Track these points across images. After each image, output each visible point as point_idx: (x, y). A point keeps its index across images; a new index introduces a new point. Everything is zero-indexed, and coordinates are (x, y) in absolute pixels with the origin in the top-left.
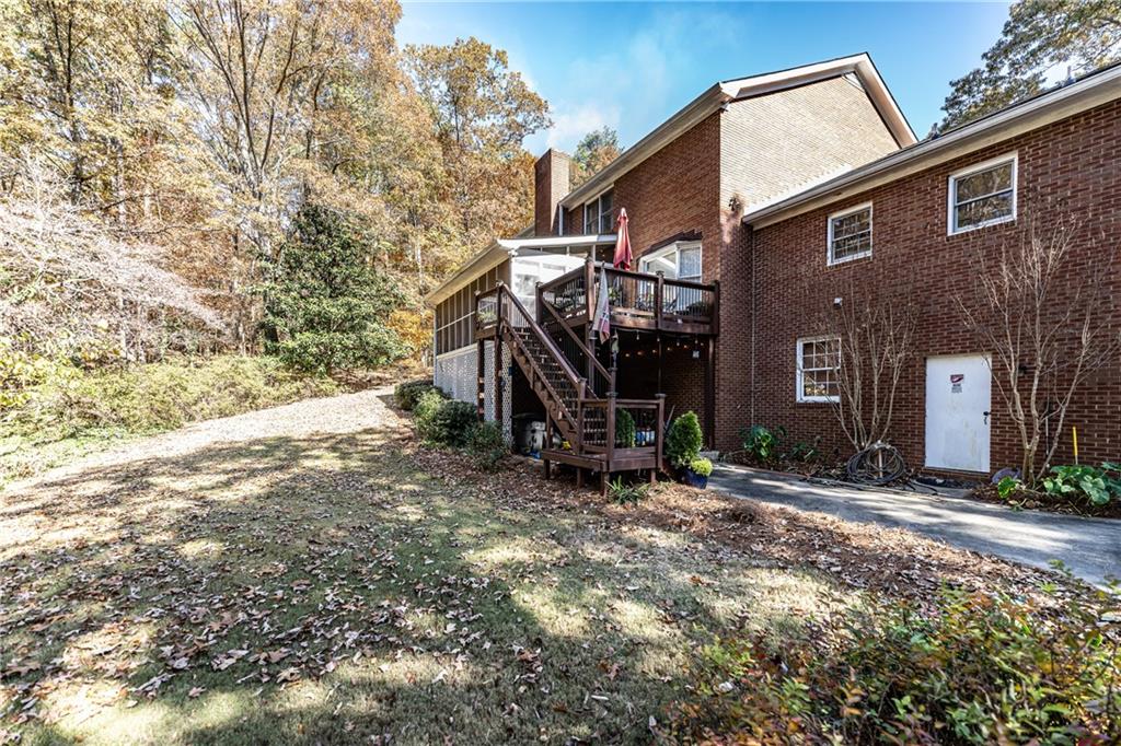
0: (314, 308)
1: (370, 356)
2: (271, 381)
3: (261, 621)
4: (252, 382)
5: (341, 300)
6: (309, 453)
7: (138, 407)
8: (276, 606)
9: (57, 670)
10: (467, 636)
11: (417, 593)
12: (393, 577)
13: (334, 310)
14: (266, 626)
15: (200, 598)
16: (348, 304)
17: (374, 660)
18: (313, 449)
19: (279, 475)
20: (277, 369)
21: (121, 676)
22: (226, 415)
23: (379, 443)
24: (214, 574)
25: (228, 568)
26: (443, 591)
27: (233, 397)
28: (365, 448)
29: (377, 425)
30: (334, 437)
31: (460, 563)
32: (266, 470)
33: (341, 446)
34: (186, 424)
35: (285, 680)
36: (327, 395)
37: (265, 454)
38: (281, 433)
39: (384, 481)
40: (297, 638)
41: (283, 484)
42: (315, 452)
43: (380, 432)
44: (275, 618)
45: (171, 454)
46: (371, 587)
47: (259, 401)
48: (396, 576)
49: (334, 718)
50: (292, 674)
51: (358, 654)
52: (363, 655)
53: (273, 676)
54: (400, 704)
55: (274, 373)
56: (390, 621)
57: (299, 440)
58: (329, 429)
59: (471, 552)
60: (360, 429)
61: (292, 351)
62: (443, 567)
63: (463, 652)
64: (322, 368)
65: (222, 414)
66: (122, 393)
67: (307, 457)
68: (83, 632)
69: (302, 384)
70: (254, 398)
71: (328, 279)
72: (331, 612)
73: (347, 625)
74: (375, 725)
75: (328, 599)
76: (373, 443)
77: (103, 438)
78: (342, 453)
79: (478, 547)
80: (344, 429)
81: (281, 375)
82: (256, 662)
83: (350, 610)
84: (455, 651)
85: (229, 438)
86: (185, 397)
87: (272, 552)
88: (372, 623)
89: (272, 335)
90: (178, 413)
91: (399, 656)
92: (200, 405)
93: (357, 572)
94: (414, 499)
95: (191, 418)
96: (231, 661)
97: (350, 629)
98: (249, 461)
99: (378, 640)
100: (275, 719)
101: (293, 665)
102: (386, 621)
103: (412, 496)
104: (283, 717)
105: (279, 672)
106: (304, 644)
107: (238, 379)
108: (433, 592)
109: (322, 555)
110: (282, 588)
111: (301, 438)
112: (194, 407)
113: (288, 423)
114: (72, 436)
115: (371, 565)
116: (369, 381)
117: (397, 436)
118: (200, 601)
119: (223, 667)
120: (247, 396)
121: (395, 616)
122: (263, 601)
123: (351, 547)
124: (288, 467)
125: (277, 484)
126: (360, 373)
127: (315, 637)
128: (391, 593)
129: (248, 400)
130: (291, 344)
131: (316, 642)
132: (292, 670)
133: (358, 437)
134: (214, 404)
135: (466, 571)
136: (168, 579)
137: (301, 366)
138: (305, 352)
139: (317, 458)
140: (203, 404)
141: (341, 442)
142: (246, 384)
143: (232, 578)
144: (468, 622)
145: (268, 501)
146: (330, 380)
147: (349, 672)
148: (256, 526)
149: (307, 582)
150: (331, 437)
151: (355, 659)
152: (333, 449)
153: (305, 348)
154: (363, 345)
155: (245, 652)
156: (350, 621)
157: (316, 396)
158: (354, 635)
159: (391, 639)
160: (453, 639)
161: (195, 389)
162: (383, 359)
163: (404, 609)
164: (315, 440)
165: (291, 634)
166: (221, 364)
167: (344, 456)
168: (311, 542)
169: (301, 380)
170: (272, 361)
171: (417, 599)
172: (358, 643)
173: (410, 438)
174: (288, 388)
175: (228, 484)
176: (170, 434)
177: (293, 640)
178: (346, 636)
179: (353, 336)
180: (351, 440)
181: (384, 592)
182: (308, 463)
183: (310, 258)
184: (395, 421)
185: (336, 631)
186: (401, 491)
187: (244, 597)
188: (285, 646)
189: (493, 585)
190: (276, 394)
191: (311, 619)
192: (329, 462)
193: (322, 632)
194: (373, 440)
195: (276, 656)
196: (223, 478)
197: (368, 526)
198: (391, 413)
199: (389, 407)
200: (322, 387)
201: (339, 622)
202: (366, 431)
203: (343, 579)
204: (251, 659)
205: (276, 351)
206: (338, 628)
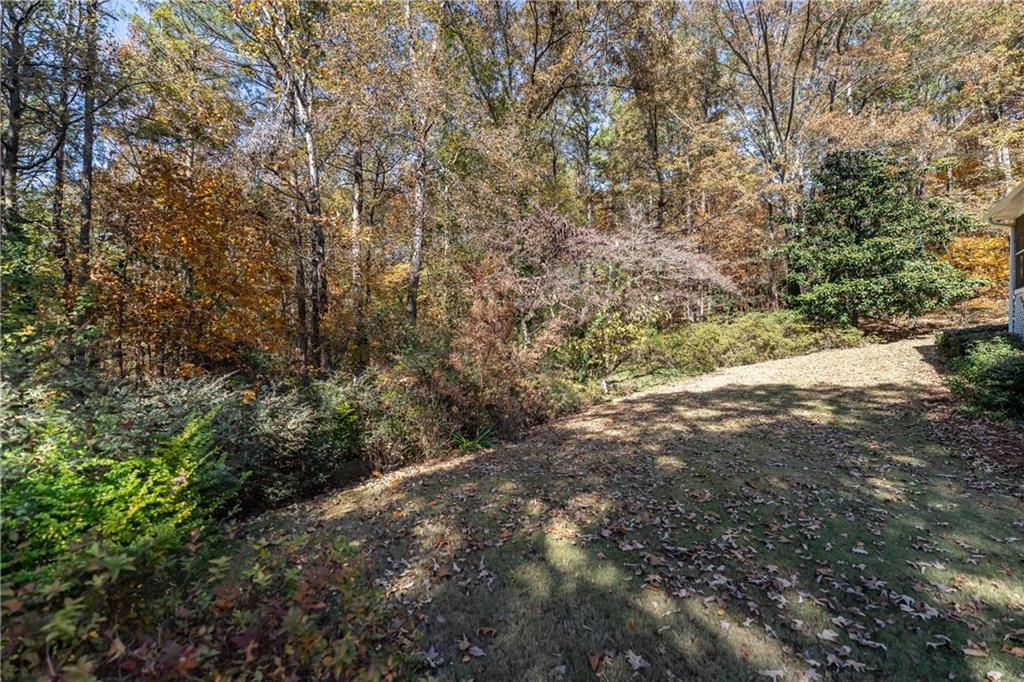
0: (834, 258)
1: (909, 301)
2: (789, 333)
3: (666, 530)
4: (771, 334)
5: (866, 243)
6: (804, 403)
7: (685, 354)
8: (683, 524)
9: (563, 507)
10: (844, 658)
11: (816, 576)
12: (801, 546)
13: (860, 255)
14: (666, 535)
15: (644, 496)
16: (877, 245)
17: (721, 612)
18: (810, 399)
19: (763, 419)
20: (796, 321)
21: (581, 523)
22: (749, 363)
23: (892, 401)
24: (662, 483)
25: (673, 482)
26: (850, 590)
27: (754, 347)
28: (870, 405)
29: (900, 381)
30: (838, 390)
31: (908, 571)
32: (754, 412)
33: (841, 400)
34: (718, 369)
35: (648, 582)
36: (850, 346)
37: (761, 399)
38: (786, 381)
39: (873, 446)
40: (680, 556)
41: (761, 427)
42: (810, 403)
43: (902, 389)
44: (677, 533)
45: (697, 391)
46: (770, 546)
47: (777, 351)
48: (805, 547)
49: (655, 633)
50: (655, 581)
51: (711, 598)
52: (715, 601)
53: (644, 574)
54: (715, 666)
55: (794, 325)
56: (763, 587)
57: (800, 390)
58: (836, 381)
59: (939, 566)
60: (874, 383)
61: (811, 302)
62: (876, 566)
63: (819, 670)
64: (844, 318)
65: (745, 362)
66: (678, 345)
67: (799, 406)
68: (584, 491)
69: (822, 334)
70: (773, 348)
71: (854, 225)
72: (718, 549)
73: (722, 568)
74: (680, 666)
75: (725, 538)
76: (885, 401)
77: (666, 375)
78: (840, 407)
79: (959, 564)
80: (853, 382)
81: (799, 327)
82: (643, 557)
83: (736, 557)
84: (813, 662)
85: (741, 382)
86: (717, 348)
87: (711, 481)
88: (746, 579)
89: (794, 289)
90: (712, 360)
91: (747, 624)
92: (728, 354)
93: (768, 526)
94: (902, 474)
95: (721, 364)
96: (629, 547)
97: (723, 573)
98: (746, 403)
99: (740, 597)
100: (626, 605)
101: (661, 574)
102: (761, 585)
103: (901, 470)
104: (629, 607)
105: (650, 573)
106: (681, 564)
107: (759, 332)
108: (837, 585)
109: (747, 498)
110: (697, 512)
111: (802, 387)
112: (722, 356)
113: (796, 372)
114: (651, 373)
115: (786, 526)
116: (913, 329)
117: (927, 396)
118: (643, 498)
119: (624, 549)
120: (766, 345)
121: (772, 586)
122: (678, 516)
123: (781, 501)
124: (776, 413)
125: (756, 426)
126: (902, 321)
127: (692, 563)
128: (788, 561)
129: (767, 351)
130: (808, 296)
131: (690, 567)
132: (658, 577)
133: (867, 392)
134: (738, 354)
135: (908, 583)
136: (637, 476)
137: (820, 317)
138: (824, 303)
139: (810, 408)
140: (730, 353)
141: (844, 395)
142: (765, 336)
143: (671, 491)
144: (858, 644)
145: (739, 439)
146: (854, 330)
147: (696, 607)
148: (714, 456)
149: (717, 515)
150: (834, 390)
151: (707, 600)
152: (831, 402)
153: (823, 298)
154: (899, 287)
155: (641, 546)
156: (728, 566)
157: (838, 347)
158: (723, 580)
159: (750, 604)
160: (819, 648)
161: (724, 341)
162: (931, 303)
163: (787, 584)
164: (814, 392)
165: (677, 551)
166: (745, 320)
167: (841, 410)
168: (747, 484)
169: (820, 331)
170: (791, 315)
171: (811, 582)
172: (721, 589)
173: (944, 401)
174: (805, 339)
175: (718, 420)
176: (705, 376)
177: (676, 556)
178: (715, 576)
179: (884, 280)
180: (859, 394)
181: (779, 557)
182: (797, 412)
183: (832, 208)
184: (929, 378)
185: (710, 568)
186: (890, 461)
187: (668, 508)
188: (667, 557)
189: (940, 624)
190: (793, 344)
191: (698, 547)
192: (820, 414)
193: (700, 562)
194: (885, 397)
195: (655, 560)
196: (718, 413)
197: (814, 487)
198: (927, 366)
199: (927, 359)
200: (845, 337)
201: (717, 561)
202: (882, 387)
203: (749, 526)
204: (642, 554)
205: (797, 305)
206: (713, 566)
